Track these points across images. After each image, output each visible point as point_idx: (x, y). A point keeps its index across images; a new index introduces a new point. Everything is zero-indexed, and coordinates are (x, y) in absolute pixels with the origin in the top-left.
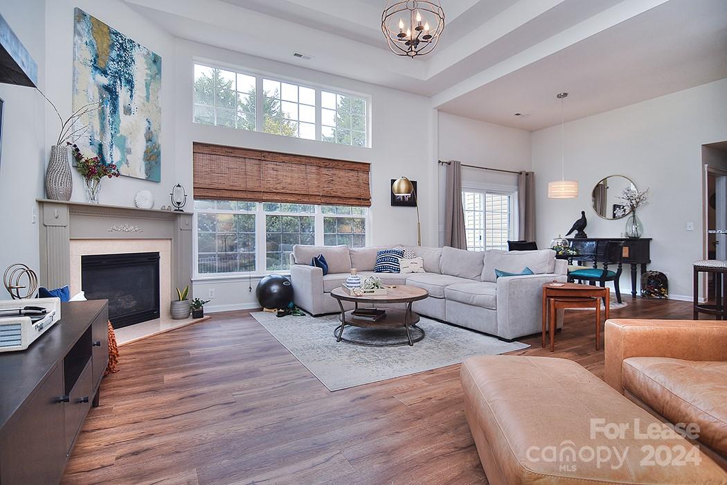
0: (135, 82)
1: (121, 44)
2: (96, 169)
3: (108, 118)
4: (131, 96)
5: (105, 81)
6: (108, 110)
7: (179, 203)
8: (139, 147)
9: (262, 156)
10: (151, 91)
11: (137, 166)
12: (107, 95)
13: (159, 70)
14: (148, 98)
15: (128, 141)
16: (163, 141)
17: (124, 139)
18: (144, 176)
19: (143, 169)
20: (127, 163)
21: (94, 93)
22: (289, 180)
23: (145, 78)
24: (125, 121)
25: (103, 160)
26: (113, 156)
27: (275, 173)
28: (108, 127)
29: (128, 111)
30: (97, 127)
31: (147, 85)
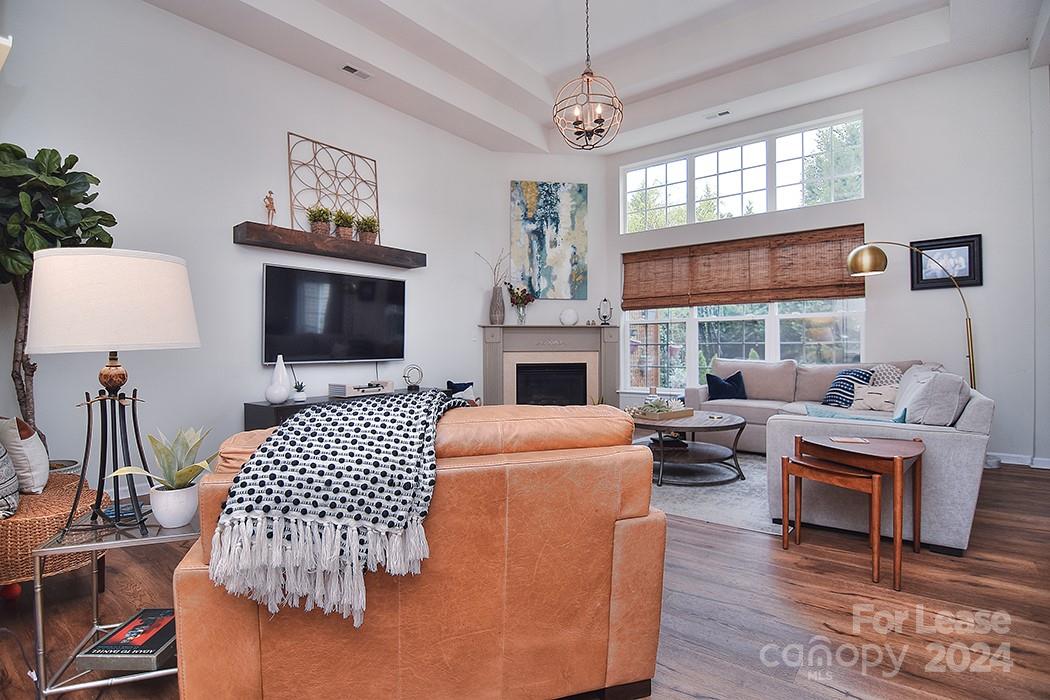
0: (560, 218)
1: (547, 191)
2: (525, 299)
3: (536, 255)
4: (557, 231)
5: (533, 227)
6: (536, 247)
7: (605, 317)
8: (564, 271)
9: (692, 252)
10: (576, 220)
11: (564, 290)
12: (534, 238)
13: (585, 198)
14: (573, 227)
15: (554, 270)
16: (589, 261)
17: (551, 268)
18: (569, 297)
19: (569, 291)
20: (553, 288)
21: (525, 240)
22: (724, 275)
23: (570, 209)
24: (550, 253)
25: (532, 289)
26: (541, 284)
27: (706, 269)
28: (536, 262)
29: (554, 244)
30: (528, 264)
31: (572, 216)
